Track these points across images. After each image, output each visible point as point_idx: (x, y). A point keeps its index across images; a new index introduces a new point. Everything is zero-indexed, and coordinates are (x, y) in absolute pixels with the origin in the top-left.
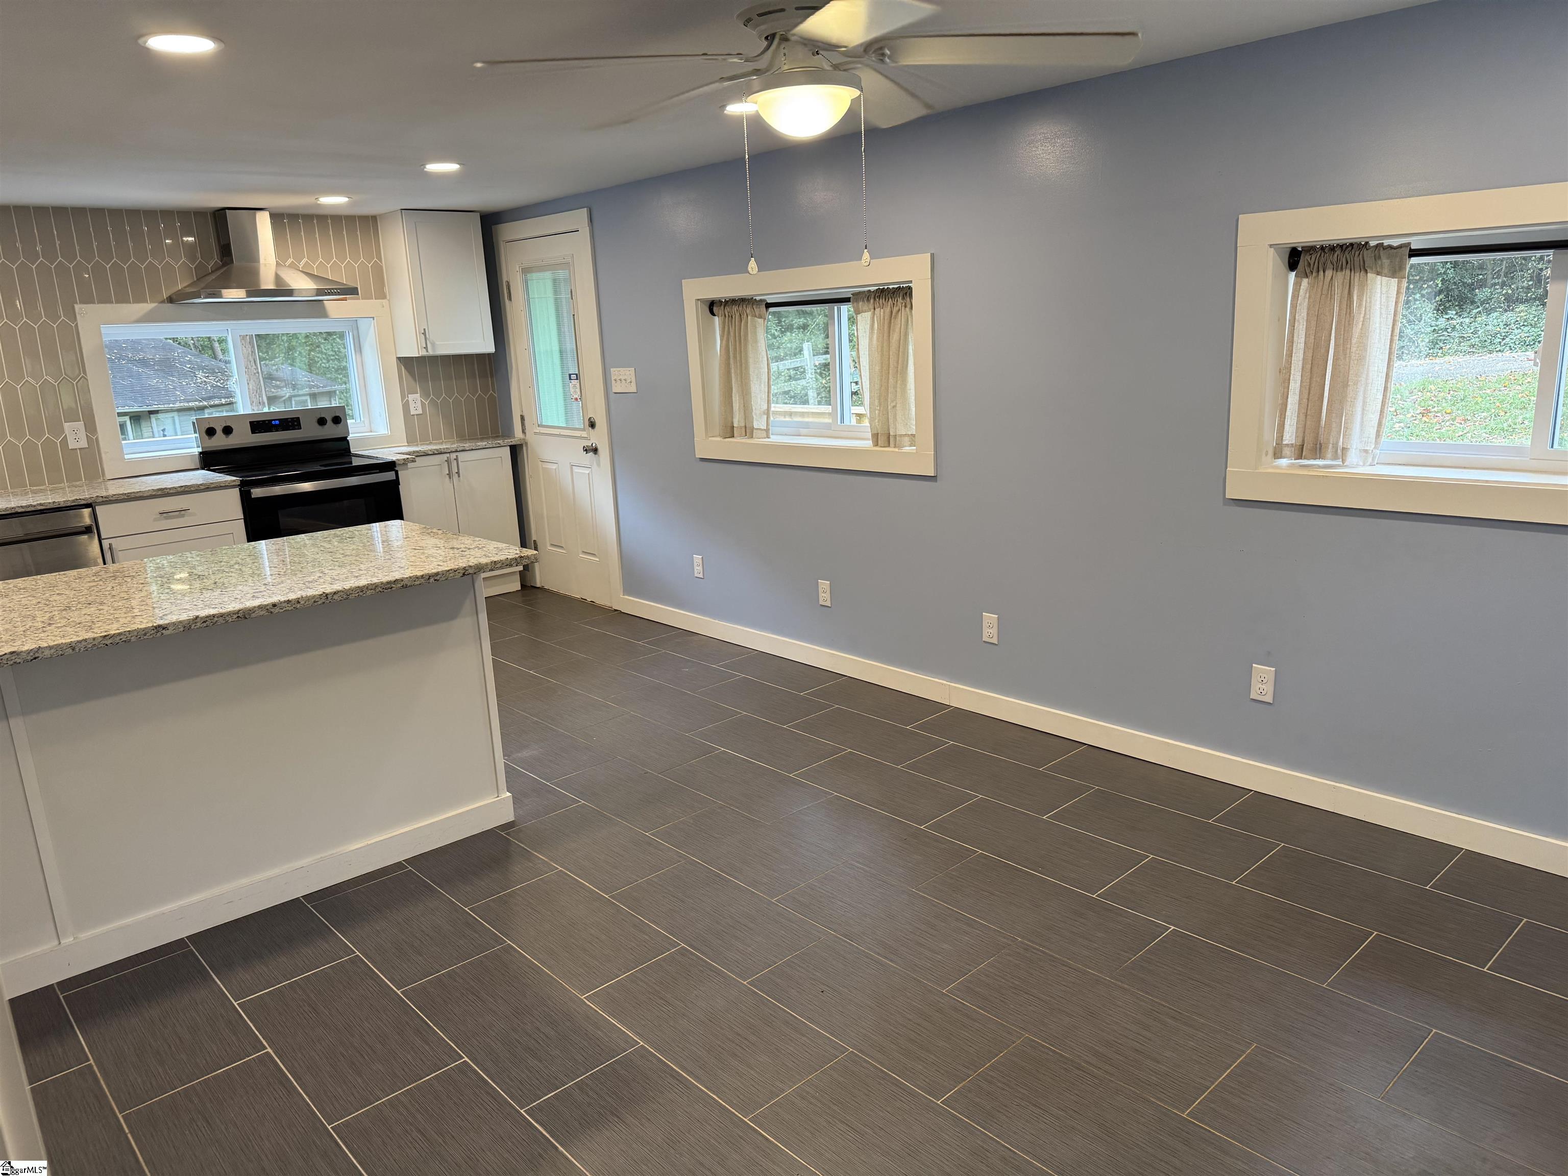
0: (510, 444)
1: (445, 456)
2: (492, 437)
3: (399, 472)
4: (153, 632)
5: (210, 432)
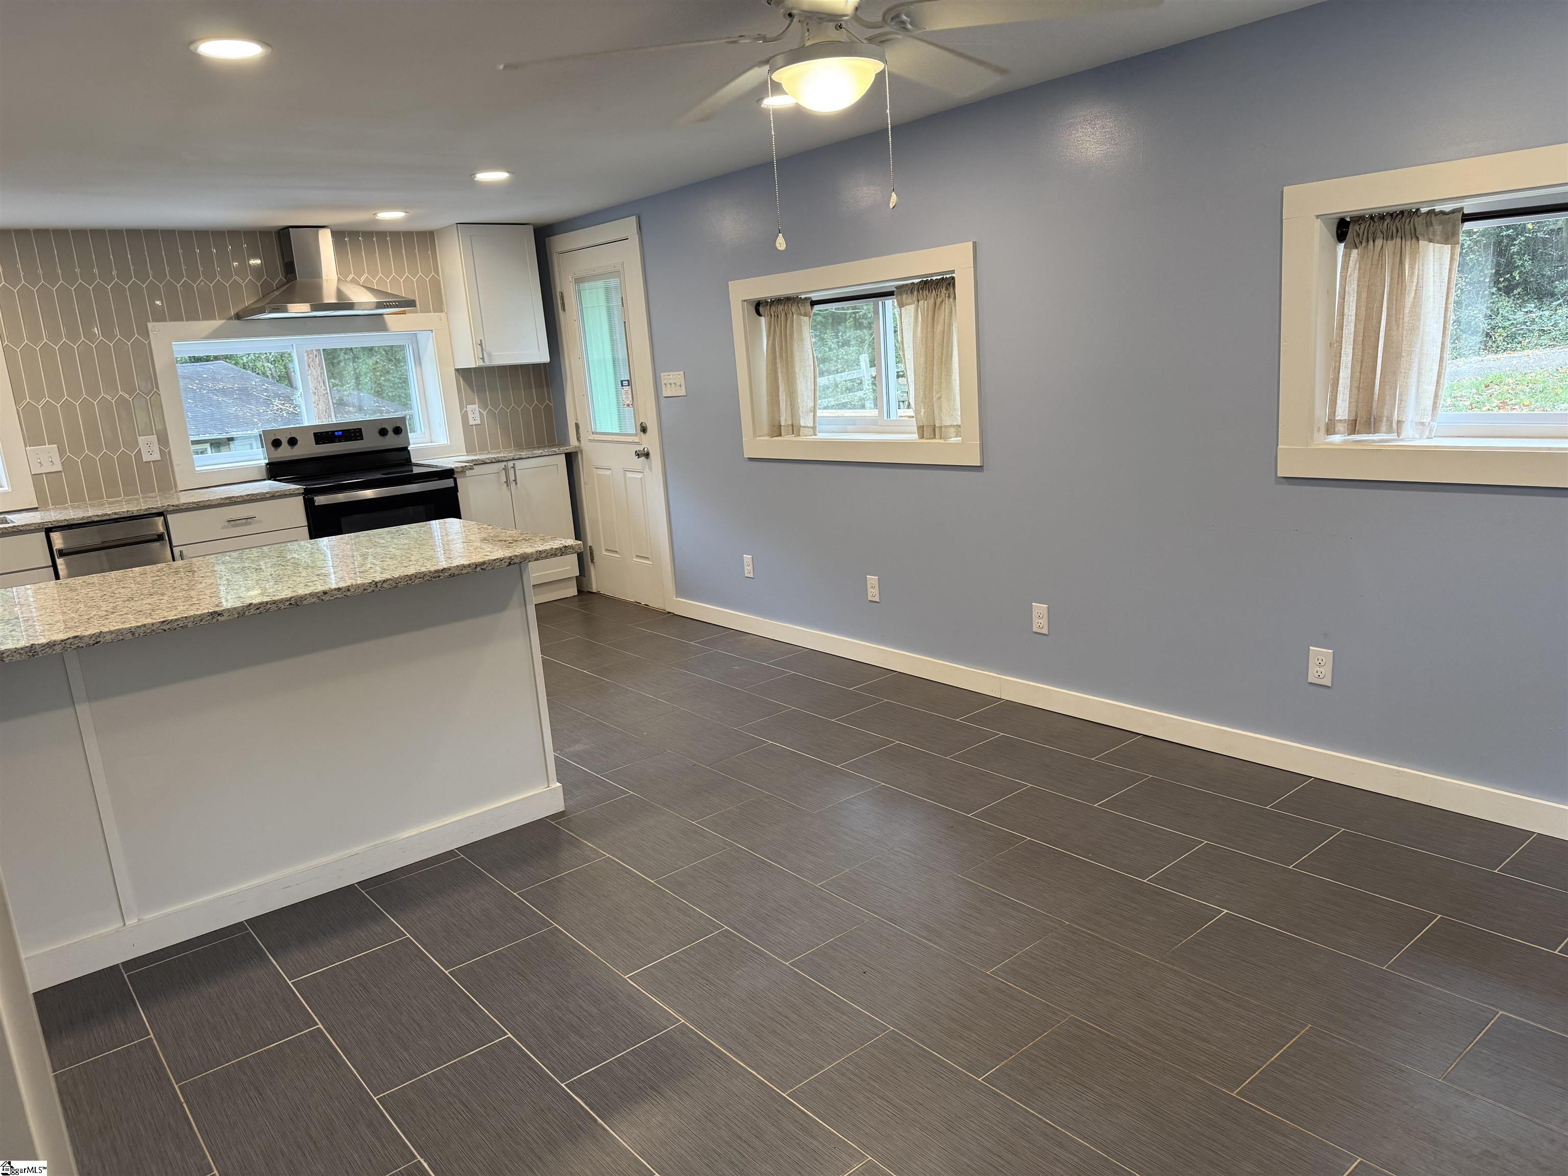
0: (566, 451)
1: (502, 465)
2: (549, 446)
3: (458, 480)
4: (208, 618)
5: (276, 443)
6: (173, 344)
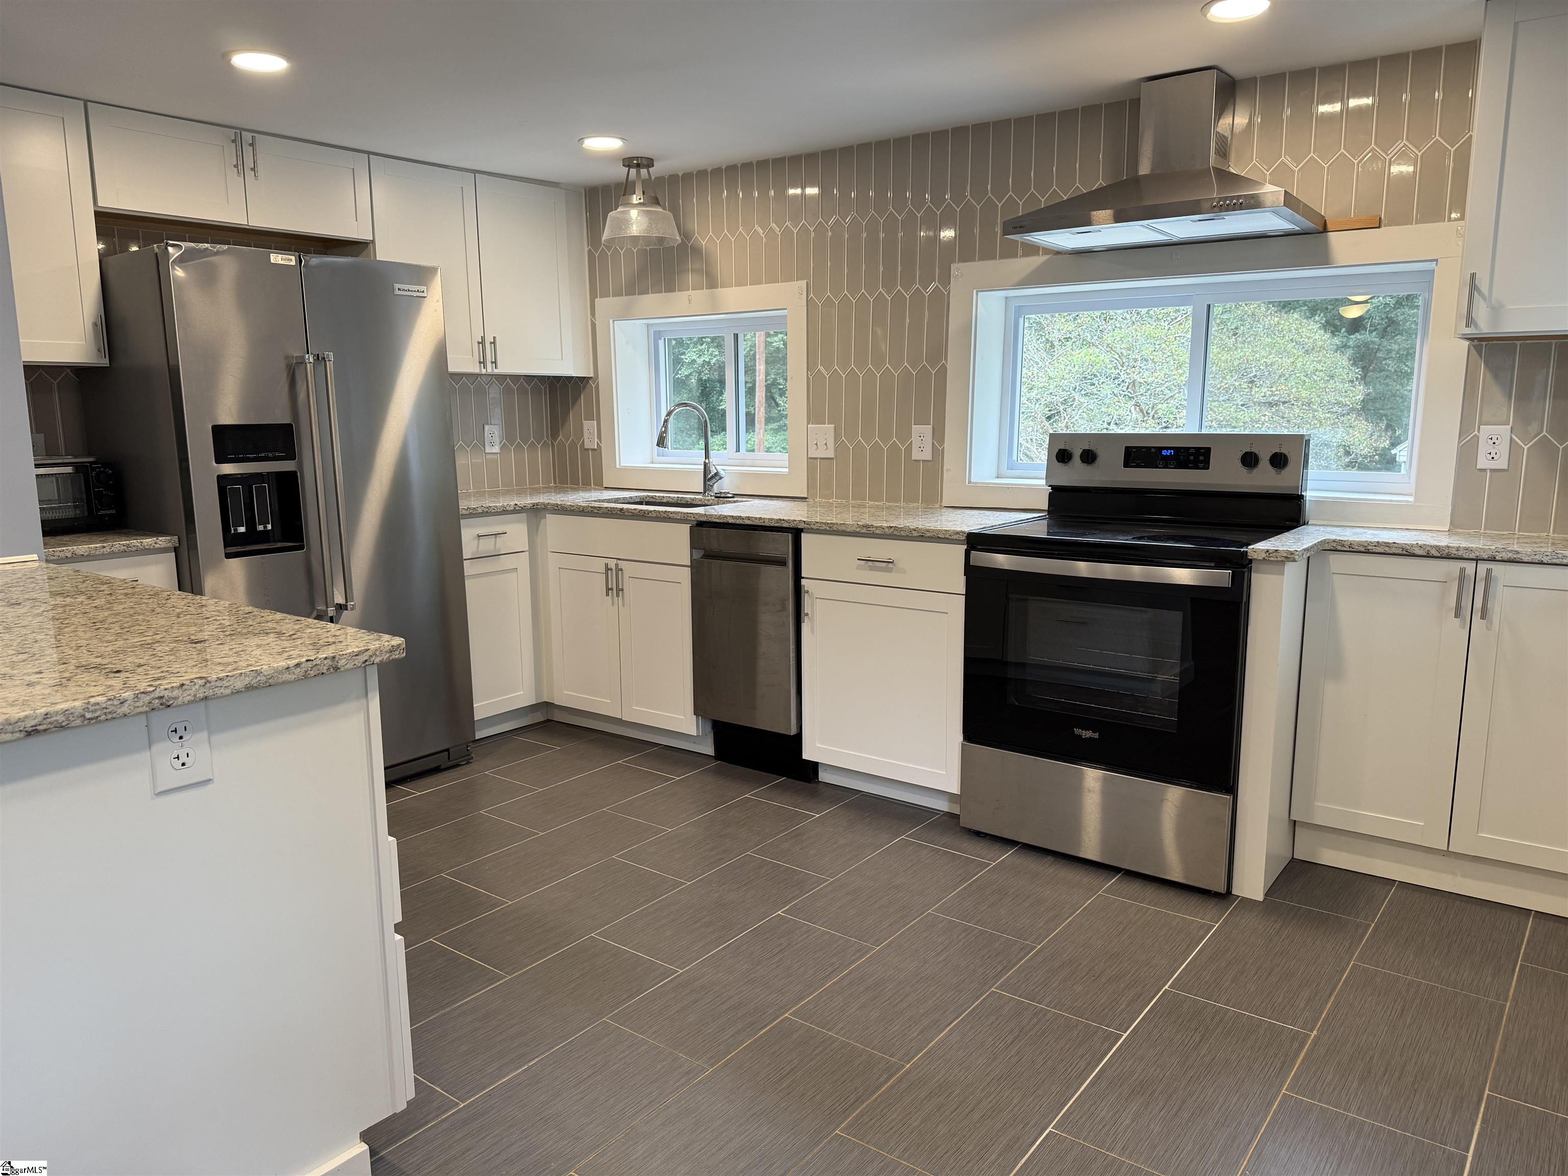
3: (1251, 576)
5: (1062, 456)
6: (977, 295)
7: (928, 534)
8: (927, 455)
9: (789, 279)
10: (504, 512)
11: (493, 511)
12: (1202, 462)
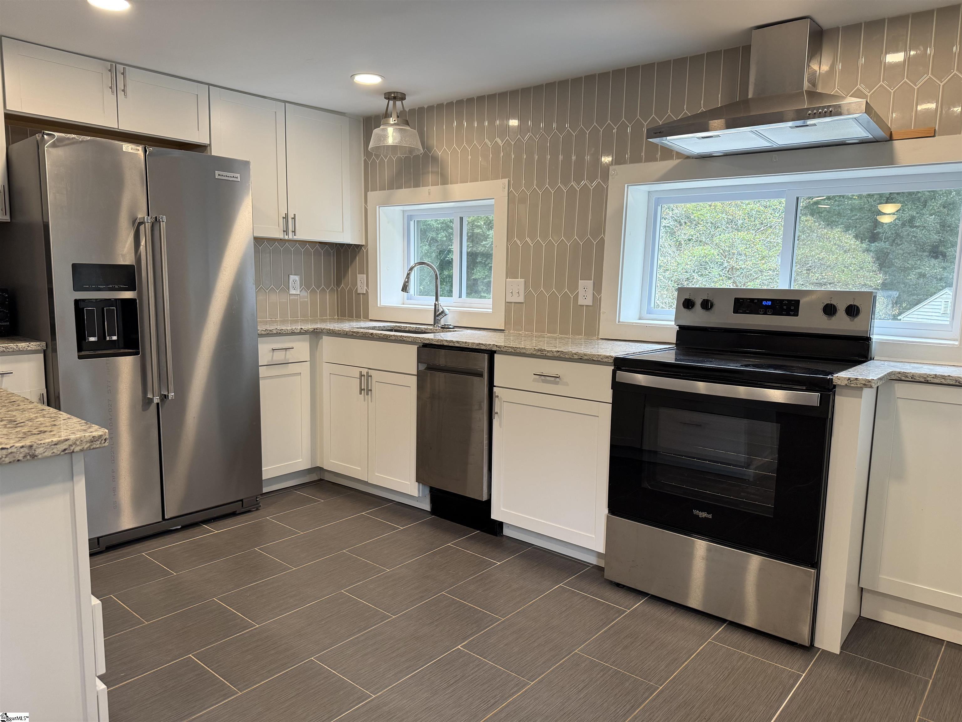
5: (688, 304)
6: (628, 188)
7: (586, 358)
8: (589, 301)
9: (497, 178)
10: (293, 333)
11: (284, 332)
12: (792, 311)
